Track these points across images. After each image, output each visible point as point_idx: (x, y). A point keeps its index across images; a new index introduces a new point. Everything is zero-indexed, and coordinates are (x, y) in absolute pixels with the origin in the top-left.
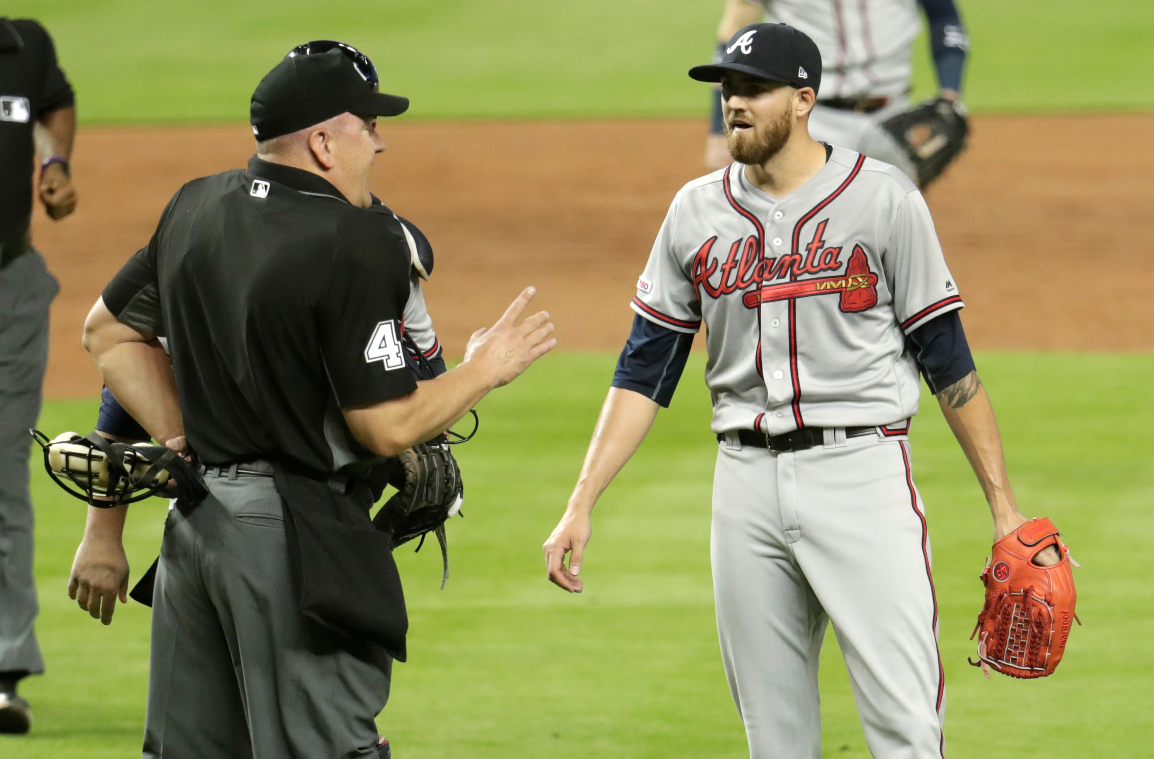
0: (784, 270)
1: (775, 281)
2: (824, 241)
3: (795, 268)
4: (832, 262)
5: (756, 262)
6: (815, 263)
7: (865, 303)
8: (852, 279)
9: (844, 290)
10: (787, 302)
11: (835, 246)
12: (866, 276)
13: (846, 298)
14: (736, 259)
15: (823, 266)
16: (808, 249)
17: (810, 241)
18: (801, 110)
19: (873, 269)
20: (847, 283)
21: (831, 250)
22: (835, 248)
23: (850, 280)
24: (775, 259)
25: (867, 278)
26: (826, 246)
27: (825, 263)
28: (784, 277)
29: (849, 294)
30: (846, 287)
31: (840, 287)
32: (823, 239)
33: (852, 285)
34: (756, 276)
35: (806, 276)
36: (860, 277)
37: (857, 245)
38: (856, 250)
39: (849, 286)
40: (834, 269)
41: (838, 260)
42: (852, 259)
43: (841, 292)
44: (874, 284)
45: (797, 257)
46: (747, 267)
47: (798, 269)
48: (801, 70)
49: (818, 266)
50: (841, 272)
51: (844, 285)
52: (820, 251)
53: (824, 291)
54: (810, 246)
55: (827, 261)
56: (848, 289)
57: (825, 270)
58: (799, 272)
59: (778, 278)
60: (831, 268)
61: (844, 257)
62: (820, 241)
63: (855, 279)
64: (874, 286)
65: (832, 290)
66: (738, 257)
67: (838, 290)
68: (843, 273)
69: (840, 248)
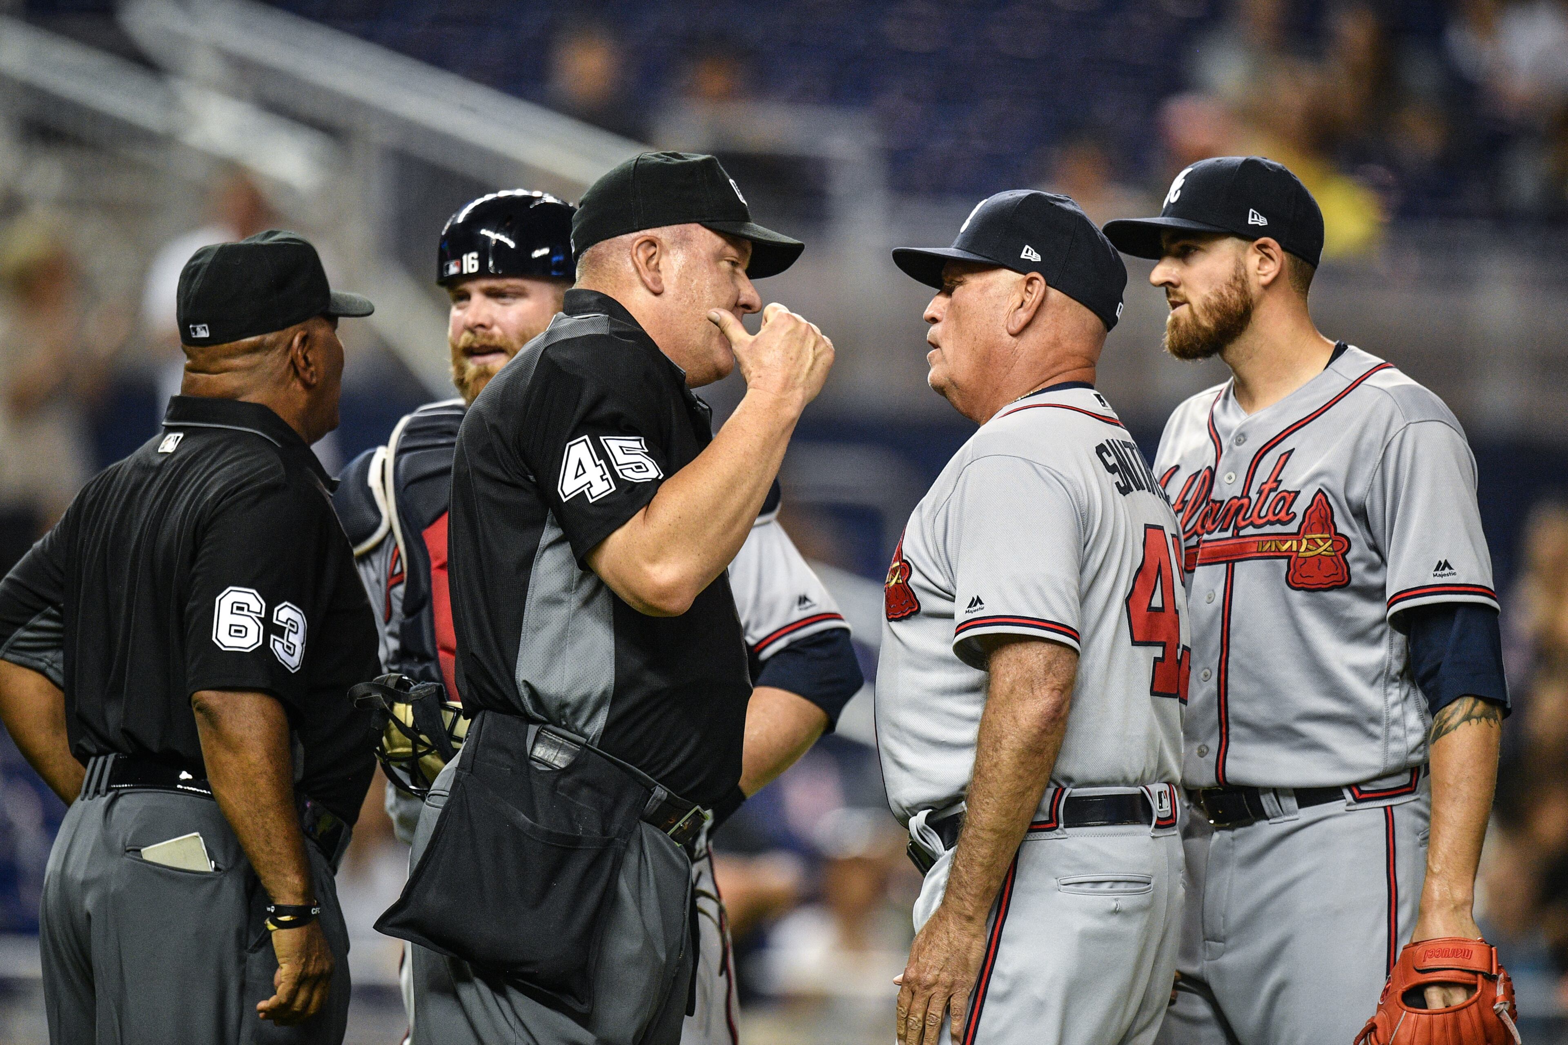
0: (1227, 520)
1: (1216, 535)
2: (1281, 481)
3: (1240, 517)
4: (1283, 513)
5: (1204, 505)
6: (1263, 514)
7: (1327, 579)
8: (1308, 540)
9: (1294, 555)
10: (1225, 565)
11: (1290, 490)
12: (1330, 538)
13: (1297, 567)
14: (1186, 499)
15: (1270, 517)
16: (1260, 492)
17: (1265, 480)
18: (1265, 275)
19: (1343, 528)
20: (1300, 545)
21: (1285, 494)
22: (1289, 492)
23: (1305, 542)
24: (1222, 502)
25: (1331, 541)
26: (1280, 489)
27: (1274, 512)
28: (1226, 530)
29: (1302, 561)
30: (1298, 551)
31: (1289, 550)
32: (1279, 479)
33: (1307, 549)
34: (1199, 527)
35: (1250, 530)
36: (1320, 538)
37: (1320, 490)
38: (1317, 498)
39: (1303, 549)
40: (1284, 523)
41: (1293, 509)
42: (1309, 511)
43: (1289, 558)
44: (1343, 550)
45: (1246, 501)
46: (1193, 511)
47: (1244, 519)
48: (1253, 214)
49: (1265, 516)
50: (1293, 527)
51: (1295, 548)
52: (1273, 495)
53: (1266, 554)
54: (1264, 486)
55: (1277, 511)
56: (1300, 555)
57: (1272, 523)
58: (1243, 523)
59: (1220, 531)
60: (1279, 522)
61: (1300, 506)
62: (1276, 480)
63: (1312, 541)
64: (1344, 555)
65: (1278, 554)
66: (1188, 498)
67: (1285, 554)
68: (1295, 530)
69: (1297, 493)
